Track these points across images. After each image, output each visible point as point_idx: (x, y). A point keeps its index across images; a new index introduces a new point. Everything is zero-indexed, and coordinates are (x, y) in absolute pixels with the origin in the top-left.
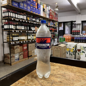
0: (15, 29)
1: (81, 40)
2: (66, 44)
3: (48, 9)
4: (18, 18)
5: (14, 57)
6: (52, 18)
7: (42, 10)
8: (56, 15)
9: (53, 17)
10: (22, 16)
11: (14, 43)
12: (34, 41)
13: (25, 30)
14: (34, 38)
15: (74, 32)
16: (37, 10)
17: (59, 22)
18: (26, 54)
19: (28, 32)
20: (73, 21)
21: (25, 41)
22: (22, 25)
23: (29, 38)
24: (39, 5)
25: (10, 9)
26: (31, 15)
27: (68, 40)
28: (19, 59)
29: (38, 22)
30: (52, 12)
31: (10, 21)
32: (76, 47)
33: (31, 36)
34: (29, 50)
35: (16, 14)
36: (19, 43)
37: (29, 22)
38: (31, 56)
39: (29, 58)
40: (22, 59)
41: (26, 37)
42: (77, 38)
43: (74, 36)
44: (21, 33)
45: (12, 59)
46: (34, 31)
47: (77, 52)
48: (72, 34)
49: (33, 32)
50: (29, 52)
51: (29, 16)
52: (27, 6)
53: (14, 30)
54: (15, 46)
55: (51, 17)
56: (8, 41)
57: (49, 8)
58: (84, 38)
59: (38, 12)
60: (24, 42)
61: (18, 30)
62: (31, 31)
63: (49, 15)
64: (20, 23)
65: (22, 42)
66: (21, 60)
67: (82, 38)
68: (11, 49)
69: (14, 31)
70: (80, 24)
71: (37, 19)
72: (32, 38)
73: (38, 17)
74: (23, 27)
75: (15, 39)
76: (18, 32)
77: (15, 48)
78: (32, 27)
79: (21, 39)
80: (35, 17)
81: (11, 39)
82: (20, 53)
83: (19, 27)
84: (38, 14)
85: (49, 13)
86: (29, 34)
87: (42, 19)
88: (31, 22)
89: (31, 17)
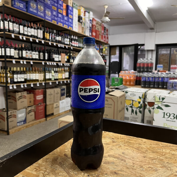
0: (17, 57)
1: (154, 82)
2: (125, 90)
3: (89, 17)
4: (26, 33)
5: (15, 116)
6: (96, 37)
7: (76, 19)
8: (105, 30)
9: (99, 34)
10: (33, 30)
11: (15, 87)
12: (59, 82)
13: (40, 60)
15: (142, 66)
16: (66, 18)
17: (111, 44)
18: (41, 110)
19: (45, 63)
20: (139, 43)
21: (40, 84)
22: (32, 49)
23: (47, 77)
24: (70, 8)
25: (8, 15)
26: (52, 29)
27: (128, 83)
28: (25, 121)
29: (67, 45)
30: (97, 23)
31: (7, 40)
32: (145, 96)
33: (53, 72)
34: (48, 103)
35: (21, 25)
36: (26, 86)
37: (49, 43)
38: (53, 114)
39: (48, 119)
40: (33, 120)
41: (42, 75)
42: (147, 79)
43: (141, 74)
44: (32, 65)
45: (10, 120)
46: (60, 61)
47: (148, 107)
48: (138, 70)
49: (57, 64)
50: (48, 107)
51: (48, 30)
52: (45, 10)
53: (15, 58)
54: (17, 94)
55: (94, 34)
56: (3, 83)
57: (91, 15)
58: (160, 79)
59: (67, 23)
60: (38, 85)
61: (26, 59)
62: (53, 63)
63: (91, 30)
64: (30, 44)
65: (32, 86)
66: (30, 123)
67: (157, 80)
68: (9, 100)
69: (16, 62)
70: (152, 51)
71: (66, 37)
72: (54, 76)
73: (67, 34)
74: (36, 54)
75: (18, 79)
76: (25, 63)
77: (18, 98)
78: (55, 54)
79: (31, 79)
80: (62, 34)
81: (9, 79)
82: (28, 109)
83: (27, 53)
84: (68, 27)
85: (90, 25)
86: (49, 69)
87: (77, 38)
88: (53, 44)
89: (53, 32)
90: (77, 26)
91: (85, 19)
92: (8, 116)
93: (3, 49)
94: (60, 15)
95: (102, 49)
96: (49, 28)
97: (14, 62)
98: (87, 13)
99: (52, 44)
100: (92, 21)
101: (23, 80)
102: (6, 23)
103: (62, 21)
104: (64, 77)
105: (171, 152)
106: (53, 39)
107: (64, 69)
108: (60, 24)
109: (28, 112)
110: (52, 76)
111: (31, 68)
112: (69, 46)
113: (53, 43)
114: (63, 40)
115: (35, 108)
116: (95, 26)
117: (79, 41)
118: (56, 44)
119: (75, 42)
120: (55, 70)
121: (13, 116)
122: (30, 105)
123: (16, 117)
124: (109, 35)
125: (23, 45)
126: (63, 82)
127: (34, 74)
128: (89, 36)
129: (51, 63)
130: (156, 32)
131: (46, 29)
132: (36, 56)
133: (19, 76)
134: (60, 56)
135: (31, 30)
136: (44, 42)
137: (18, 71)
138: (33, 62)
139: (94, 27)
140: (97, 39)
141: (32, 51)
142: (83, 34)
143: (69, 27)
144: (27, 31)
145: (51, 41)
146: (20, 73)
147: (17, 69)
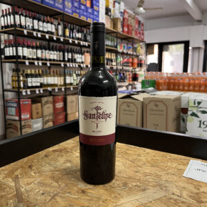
4: (41, 29)
5: (30, 126)
7: (102, 11)
9: (133, 30)
11: (29, 93)
18: (61, 119)
21: (59, 89)
23: (68, 81)
26: (73, 24)
30: (129, 16)
34: (69, 112)
35: (36, 19)
36: (42, 92)
41: (62, 78)
47: (181, 114)
51: (69, 25)
52: (63, 1)
55: (126, 29)
56: (15, 88)
63: (123, 25)
64: (47, 42)
69: (29, 63)
74: (53, 54)
76: (40, 64)
78: (77, 54)
79: (48, 83)
81: (22, 83)
83: (42, 52)
84: (93, 21)
90: (104, 20)
91: (114, 11)
92: (21, 126)
93: (14, 48)
94: (83, 7)
95: (136, 48)
97: (27, 63)
98: (116, 4)
99: (74, 42)
100: (123, 13)
101: (39, 84)
102: (17, 17)
103: (85, 14)
105: (178, 166)
106: (74, 36)
108: (83, 18)
109: (45, 122)
110: (74, 80)
111: (48, 71)
113: (74, 40)
115: (53, 117)
116: (128, 20)
118: (78, 42)
120: (77, 73)
121: (28, 126)
123: (30, 128)
127: (52, 78)
129: (73, 65)
130: (205, 25)
132: (53, 57)
133: (34, 79)
134: (83, 57)
135: (47, 25)
136: (64, 40)
137: (33, 74)
138: (51, 64)
139: (126, 20)
140: (130, 36)
141: (50, 50)
143: (95, 21)
144: (43, 27)
145: (71, 39)
147: (31, 71)
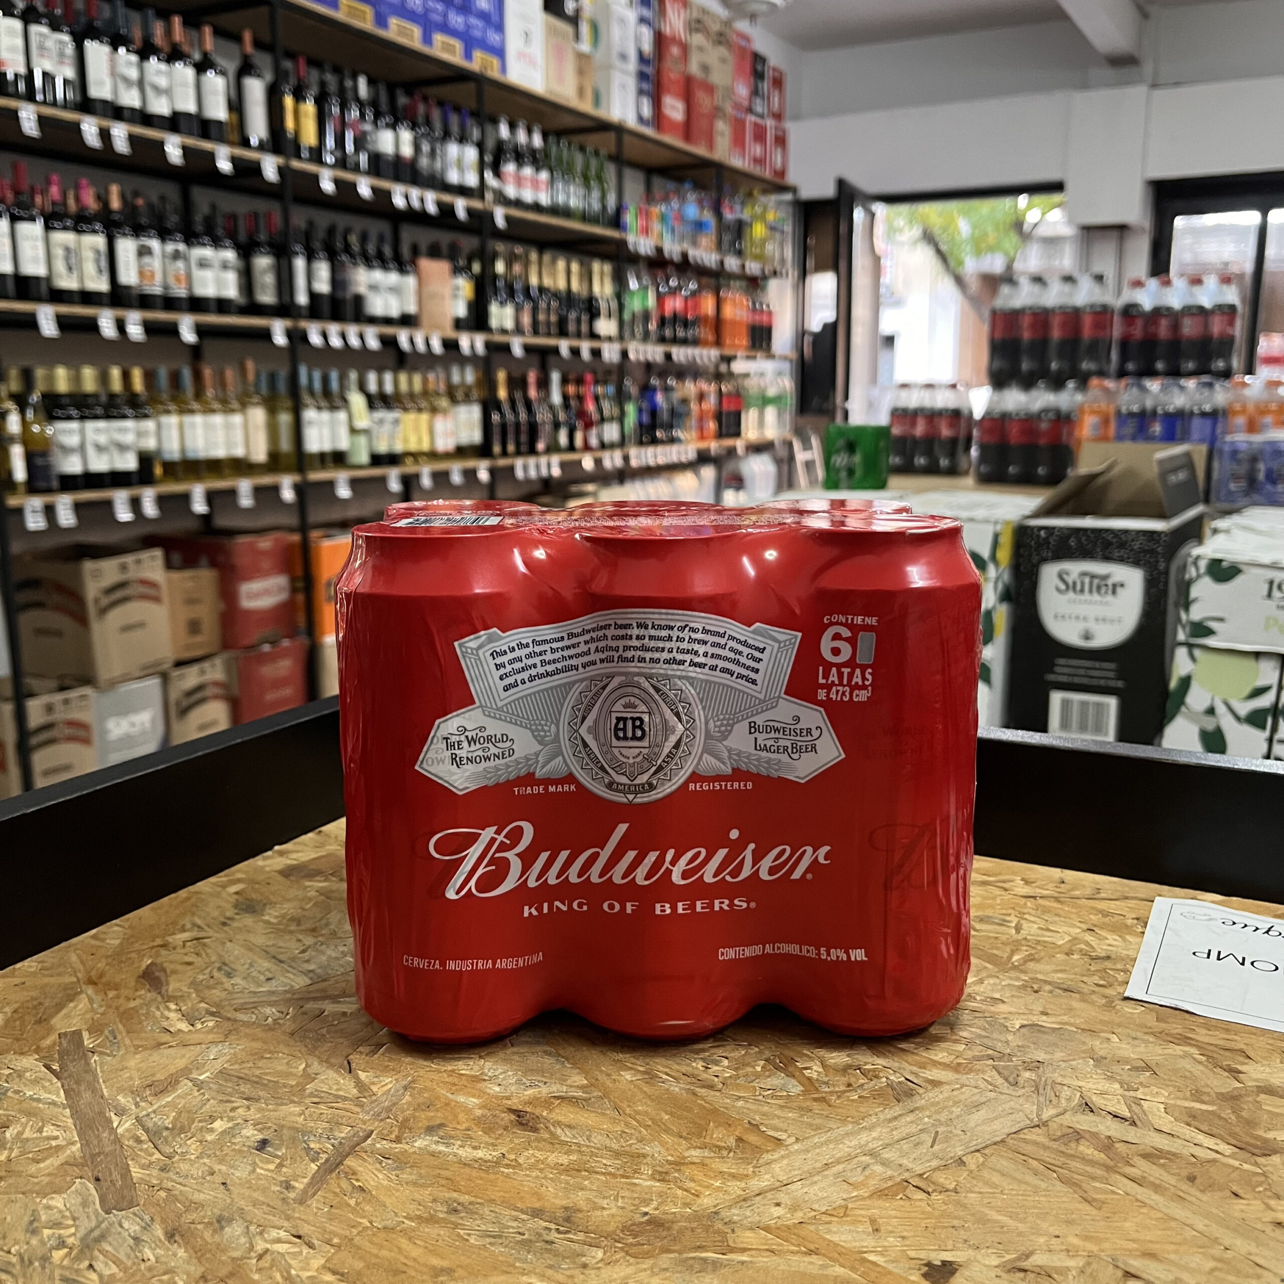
4: (130, 99)
5: (81, 733)
6: (687, 130)
8: (759, 76)
9: (717, 112)
10: (184, 72)
11: (66, 517)
12: (409, 481)
13: (253, 308)
14: (413, 446)
19: (297, 337)
21: (259, 491)
22: (190, 228)
26: (338, 70)
29: (462, 191)
30: (697, 25)
33: (357, 400)
35: (96, 35)
36: (150, 509)
37: (315, 178)
45: (41, 760)
46: (407, 321)
49: (389, 342)
51: (313, 76)
55: (674, 109)
59: (457, 20)
60: (246, 501)
61: (144, 301)
62: (352, 332)
63: (653, 77)
64: (172, 191)
65: (199, 507)
69: (63, 322)
70: (1120, 231)
71: (455, 128)
72: (366, 432)
73: (457, 109)
74: (217, 264)
75: (91, 451)
76: (135, 331)
77: (97, 601)
78: (369, 264)
79: (191, 455)
80: (421, 109)
81: (17, 455)
82: (181, 677)
83: (144, 252)
84: (468, 56)
85: (638, 39)
86: (325, 380)
87: (537, 141)
88: (353, 186)
89: (350, 95)
90: (538, 49)
92: (23, 732)
95: (740, 229)
96: (316, 63)
97: (48, 325)
99: (346, 188)
101: (128, 463)
103: (414, 3)
104: (445, 444)
105: (1088, 937)
106: (350, 147)
107: (442, 375)
108: (402, 31)
109: (178, 703)
110: (353, 431)
111: (188, 374)
112: (477, 204)
113: (348, 176)
114: (433, 154)
115: (228, 670)
116: (685, 48)
117: (553, 163)
118: (374, 190)
119: (528, 171)
120: (372, 387)
121: (68, 731)
122: (188, 647)
123: (86, 741)
124: (797, 117)
125: (114, 190)
126: (441, 478)
127: (218, 419)
128: (631, 122)
129: (343, 336)
130: (1154, 86)
131: (288, 65)
132: (219, 282)
133: (98, 430)
134: (411, 281)
135: (170, 75)
136: (281, 170)
137: (86, 396)
138: (201, 330)
139: (675, 51)
140: (700, 150)
141: (191, 238)
142: (586, 106)
143: (478, 55)
144: (141, 84)
145: (333, 167)
146: (99, 411)
147: (77, 379)
